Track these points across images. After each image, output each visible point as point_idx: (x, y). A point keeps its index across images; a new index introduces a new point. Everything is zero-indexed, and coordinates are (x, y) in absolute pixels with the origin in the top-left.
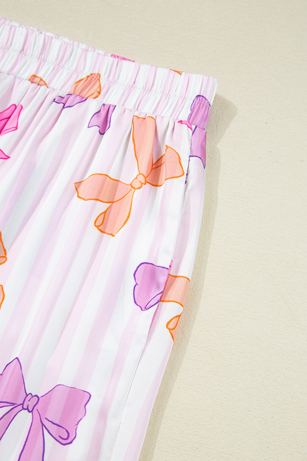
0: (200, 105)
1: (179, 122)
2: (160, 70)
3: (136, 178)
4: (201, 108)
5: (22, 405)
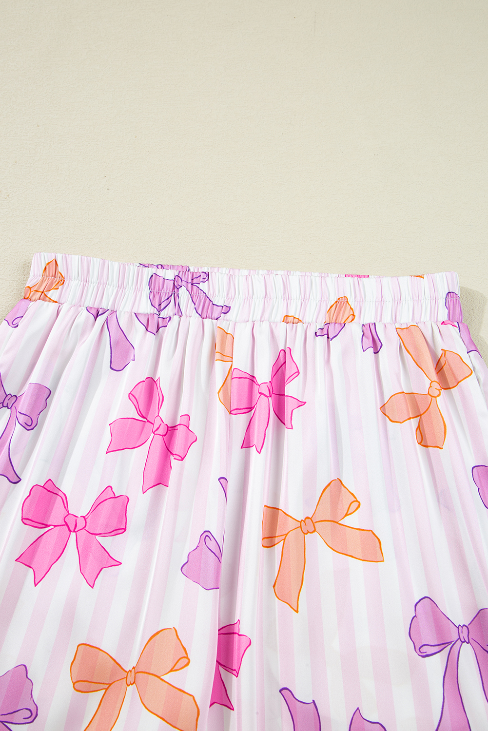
0: (453, 301)
1: (442, 324)
2: (400, 279)
3: (430, 387)
4: (455, 304)
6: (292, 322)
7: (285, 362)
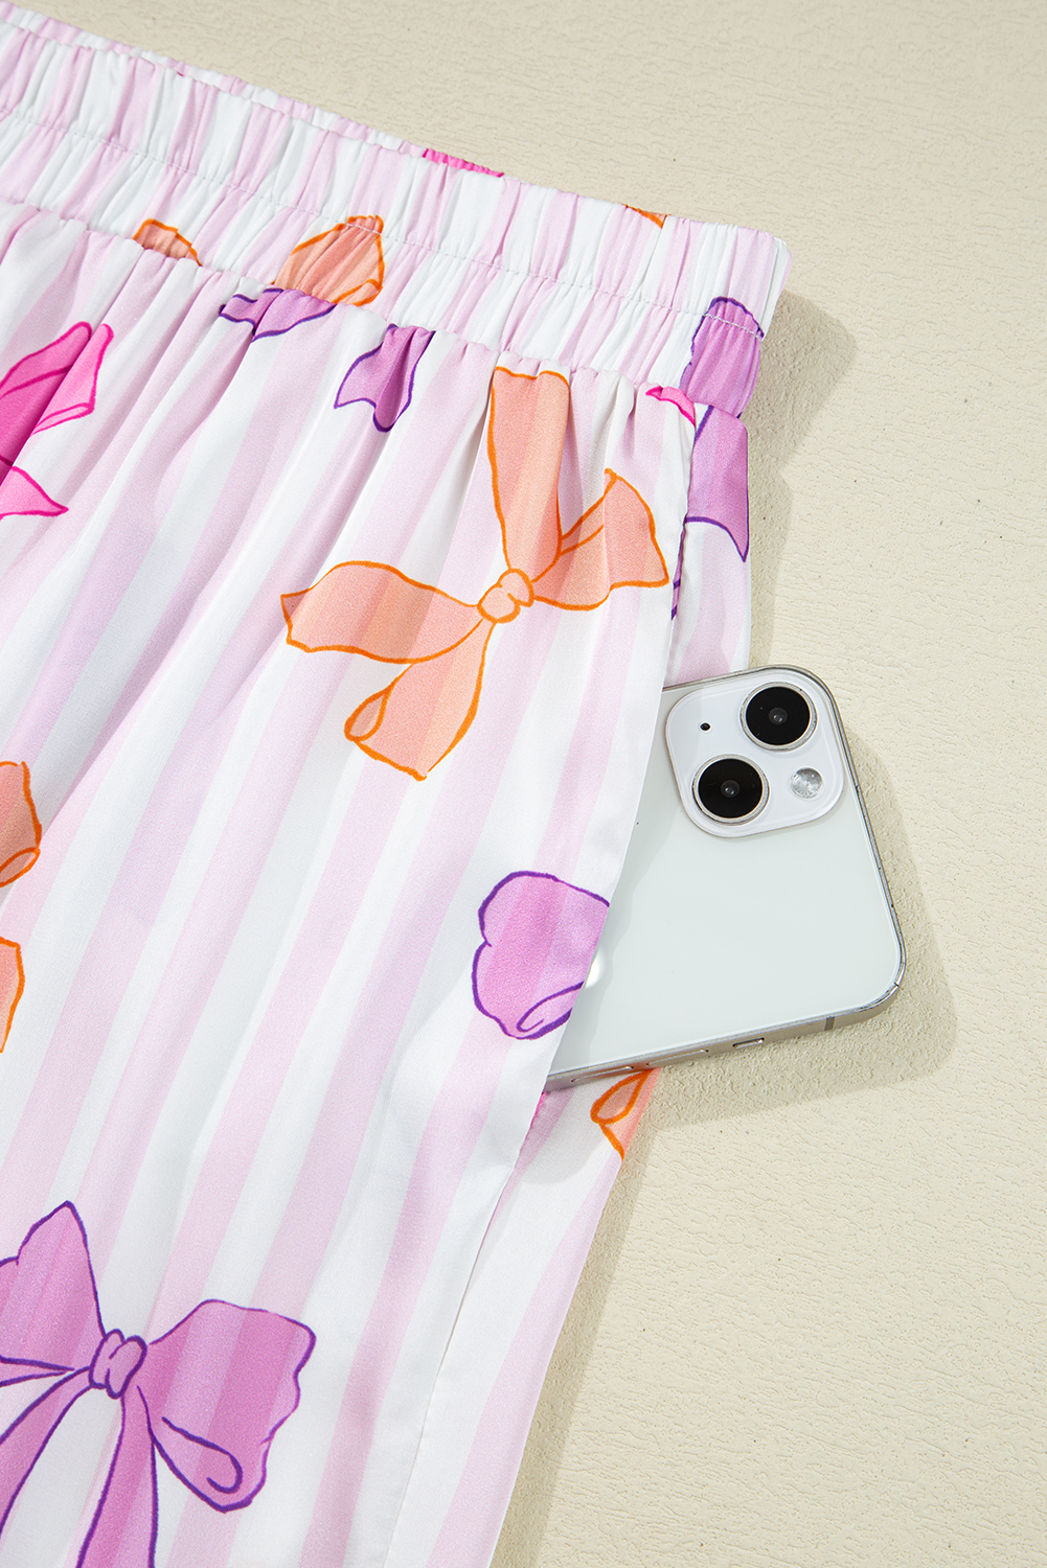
0: (725, 333)
1: (649, 393)
2: (588, 206)
3: (498, 585)
4: (727, 342)
5: (87, 1373)
6: (165, 248)
7: (66, 370)
